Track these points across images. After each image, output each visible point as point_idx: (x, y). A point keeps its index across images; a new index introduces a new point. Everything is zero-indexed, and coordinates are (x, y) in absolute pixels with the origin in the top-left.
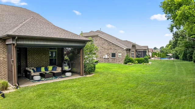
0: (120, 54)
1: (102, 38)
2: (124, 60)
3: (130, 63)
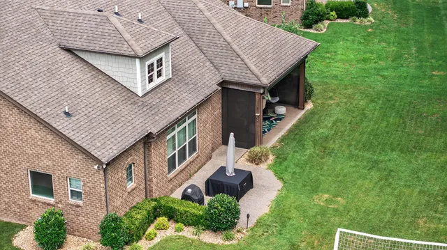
3: (321, 24)
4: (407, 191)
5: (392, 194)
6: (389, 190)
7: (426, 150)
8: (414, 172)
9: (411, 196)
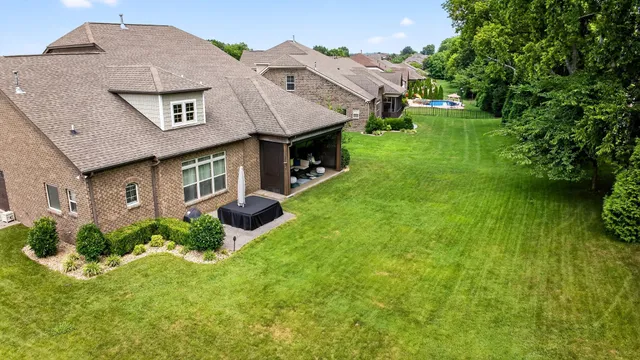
0: (357, 112)
1: (315, 75)
2: (365, 124)
3: (379, 132)
4: (404, 229)
5: (389, 230)
6: (387, 227)
7: (432, 201)
8: (417, 216)
9: (407, 233)
